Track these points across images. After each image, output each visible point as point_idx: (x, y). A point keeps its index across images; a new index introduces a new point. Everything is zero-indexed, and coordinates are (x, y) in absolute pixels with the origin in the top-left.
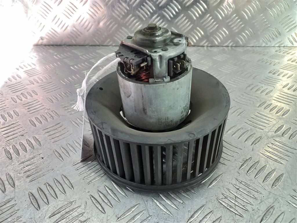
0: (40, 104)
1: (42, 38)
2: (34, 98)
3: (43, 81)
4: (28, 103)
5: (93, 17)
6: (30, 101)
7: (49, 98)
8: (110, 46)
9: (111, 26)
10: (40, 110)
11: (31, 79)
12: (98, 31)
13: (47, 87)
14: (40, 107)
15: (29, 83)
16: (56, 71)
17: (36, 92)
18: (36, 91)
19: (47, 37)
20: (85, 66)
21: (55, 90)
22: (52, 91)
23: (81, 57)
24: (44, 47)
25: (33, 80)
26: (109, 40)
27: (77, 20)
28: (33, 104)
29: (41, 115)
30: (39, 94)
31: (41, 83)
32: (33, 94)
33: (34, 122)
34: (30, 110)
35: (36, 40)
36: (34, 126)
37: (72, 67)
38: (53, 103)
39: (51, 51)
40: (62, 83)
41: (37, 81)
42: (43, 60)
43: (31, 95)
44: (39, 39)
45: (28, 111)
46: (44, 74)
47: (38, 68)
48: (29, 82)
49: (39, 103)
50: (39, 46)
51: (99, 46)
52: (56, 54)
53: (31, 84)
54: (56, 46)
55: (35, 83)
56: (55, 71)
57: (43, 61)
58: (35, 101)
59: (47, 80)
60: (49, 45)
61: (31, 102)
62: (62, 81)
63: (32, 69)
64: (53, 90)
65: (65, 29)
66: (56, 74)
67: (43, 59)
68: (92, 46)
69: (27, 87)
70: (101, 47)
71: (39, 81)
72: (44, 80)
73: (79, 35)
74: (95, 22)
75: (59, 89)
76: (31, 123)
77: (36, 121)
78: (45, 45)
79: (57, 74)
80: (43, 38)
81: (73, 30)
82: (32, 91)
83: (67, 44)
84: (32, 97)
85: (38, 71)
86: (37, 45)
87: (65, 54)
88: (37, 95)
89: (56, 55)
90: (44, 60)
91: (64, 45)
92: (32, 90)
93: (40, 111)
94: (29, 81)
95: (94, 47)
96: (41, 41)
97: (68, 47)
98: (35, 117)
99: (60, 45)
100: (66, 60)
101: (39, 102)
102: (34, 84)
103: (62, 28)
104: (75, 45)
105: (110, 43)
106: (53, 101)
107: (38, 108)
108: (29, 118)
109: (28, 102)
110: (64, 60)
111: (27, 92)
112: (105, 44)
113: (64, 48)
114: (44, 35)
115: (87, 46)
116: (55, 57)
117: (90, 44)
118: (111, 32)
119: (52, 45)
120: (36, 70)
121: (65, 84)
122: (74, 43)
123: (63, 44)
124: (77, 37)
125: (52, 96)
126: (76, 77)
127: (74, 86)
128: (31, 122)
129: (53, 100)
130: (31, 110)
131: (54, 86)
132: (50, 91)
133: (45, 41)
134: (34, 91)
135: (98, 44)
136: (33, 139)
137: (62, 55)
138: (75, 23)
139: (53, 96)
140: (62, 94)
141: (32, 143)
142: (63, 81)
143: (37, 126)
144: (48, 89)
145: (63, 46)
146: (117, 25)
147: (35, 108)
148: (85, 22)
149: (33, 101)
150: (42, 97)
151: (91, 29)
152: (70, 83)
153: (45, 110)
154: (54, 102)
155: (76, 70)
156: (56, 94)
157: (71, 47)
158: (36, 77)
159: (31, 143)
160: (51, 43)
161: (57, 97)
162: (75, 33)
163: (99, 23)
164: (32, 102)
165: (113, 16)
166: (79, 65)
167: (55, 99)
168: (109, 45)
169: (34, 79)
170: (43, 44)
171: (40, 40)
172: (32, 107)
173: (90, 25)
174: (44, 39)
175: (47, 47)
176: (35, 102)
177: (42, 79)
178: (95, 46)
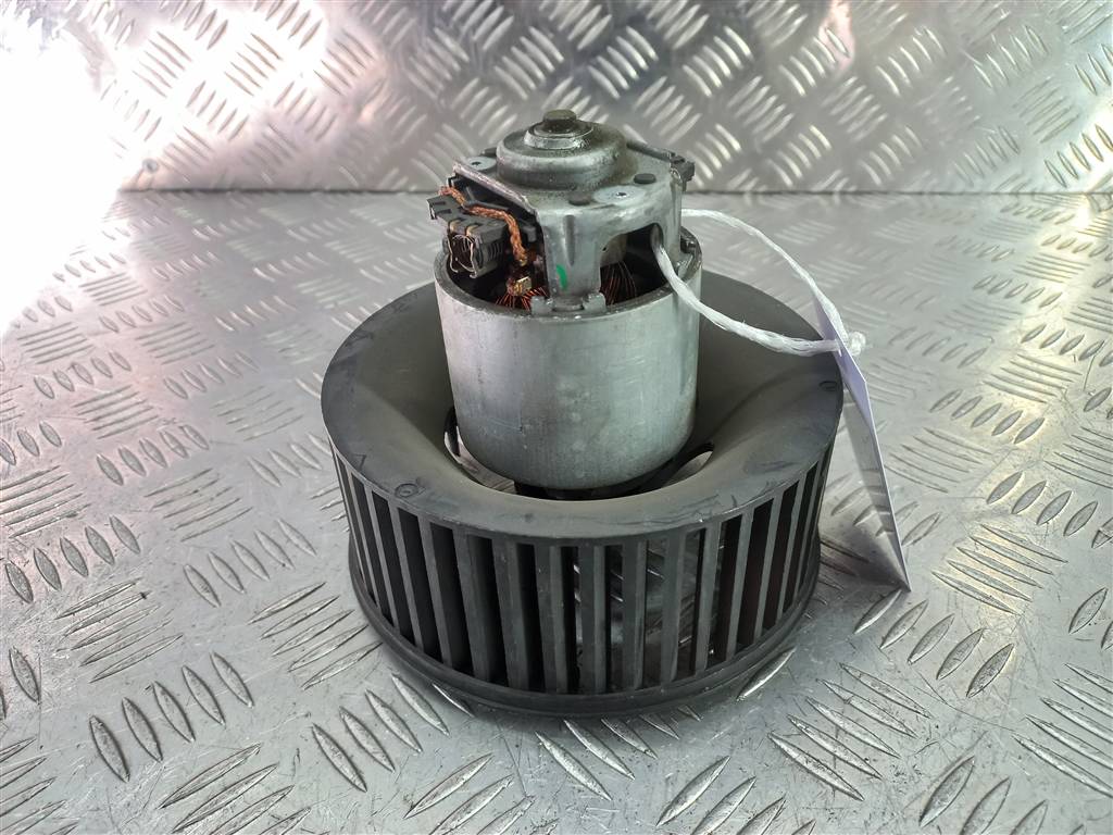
0: (138, 403)
1: (150, 166)
2: (119, 383)
3: (151, 320)
4: (95, 400)
5: (335, 89)
6: (103, 392)
7: (171, 381)
8: (400, 195)
9: (403, 119)
10: (137, 424)
11: (110, 313)
12: (355, 138)
13: (164, 343)
14: (139, 413)
15: (102, 328)
16: (200, 284)
17: (125, 361)
18: (122, 354)
19: (169, 162)
20: (306, 264)
21: (193, 354)
22: (185, 356)
23: (291, 232)
24: (159, 198)
25: (114, 318)
26: (394, 172)
27: (280, 100)
28: (112, 403)
29: (141, 443)
30: (134, 368)
31: (144, 327)
32: (114, 368)
33: (117, 466)
34: (101, 424)
35: (128, 171)
36: (115, 481)
37: (257, 270)
38: (187, 397)
39: (182, 212)
40: (219, 325)
41: (131, 320)
42: (152, 243)
43: (108, 369)
44: (139, 166)
45: (95, 429)
46: (153, 296)
47: (136, 273)
48: (99, 322)
49: (134, 399)
50: (139, 195)
51: (358, 192)
52: (200, 221)
53: (104, 333)
54: (199, 195)
55: (122, 327)
56: (195, 282)
57: (155, 249)
58: (119, 391)
59: (166, 315)
60: (176, 191)
61: (106, 396)
62: (220, 322)
63: (110, 275)
64: (187, 352)
65: (236, 133)
66: (201, 294)
67: (152, 239)
68: (333, 192)
69: (91, 340)
70: (367, 197)
71: (138, 321)
72: (156, 317)
73: (287, 155)
74: (344, 105)
75: (212, 346)
76: (103, 470)
77: (122, 462)
78: (163, 191)
79: (204, 295)
80: (154, 166)
81: (264, 136)
82: (110, 355)
83: (244, 187)
84: (111, 377)
85: (134, 282)
86: (131, 191)
87: (234, 223)
88: (129, 369)
89: (201, 228)
90: (156, 244)
91: (232, 190)
92: (111, 351)
93: (139, 427)
94: (101, 319)
95: (340, 196)
96: (146, 176)
97: (245, 199)
98: (120, 451)
99: (217, 191)
100: (237, 246)
101: (136, 394)
102: (117, 331)
103: (223, 127)
104: (273, 191)
105: (402, 183)
106: (185, 393)
107: (133, 415)
108: (99, 452)
109: (95, 395)
110: (230, 244)
111: (93, 361)
112: (382, 185)
113: (232, 201)
114: (156, 154)
115: (314, 195)
116: (197, 233)
117: (328, 188)
118: (403, 141)
119: (188, 191)
120: (127, 278)
121: (231, 329)
122: (269, 181)
123: (227, 187)
124: (279, 162)
125: (182, 374)
126: (273, 304)
127: (265, 339)
128: (105, 467)
129: (186, 387)
130: (104, 426)
131: (192, 337)
132: (177, 355)
133: (161, 177)
134: (116, 358)
135: (356, 184)
136: (110, 527)
137: (223, 226)
138: (272, 110)
139: (188, 373)
140: (221, 366)
141: (106, 543)
142: (225, 321)
143: (126, 480)
144: (171, 349)
145: (229, 194)
146: (423, 118)
147: (120, 416)
148: (309, 108)
149: (113, 390)
150: (147, 378)
151: (332, 134)
152: (248, 324)
153: (156, 425)
154: (190, 395)
155: (272, 280)
156: (199, 367)
157: (256, 197)
158: (125, 307)
159: (103, 540)
160: (186, 182)
161: (199, 375)
162: (270, 146)
163: (359, 110)
164: (111, 394)
165: (412, 84)
166: (285, 263)
167: (195, 384)
168: (394, 188)
169: (117, 314)
170: (153, 186)
171: (142, 171)
172: (109, 414)
173: (326, 117)
174: (157, 169)
175: (171, 196)
176: (120, 396)
177: (146, 314)
178: (344, 192)
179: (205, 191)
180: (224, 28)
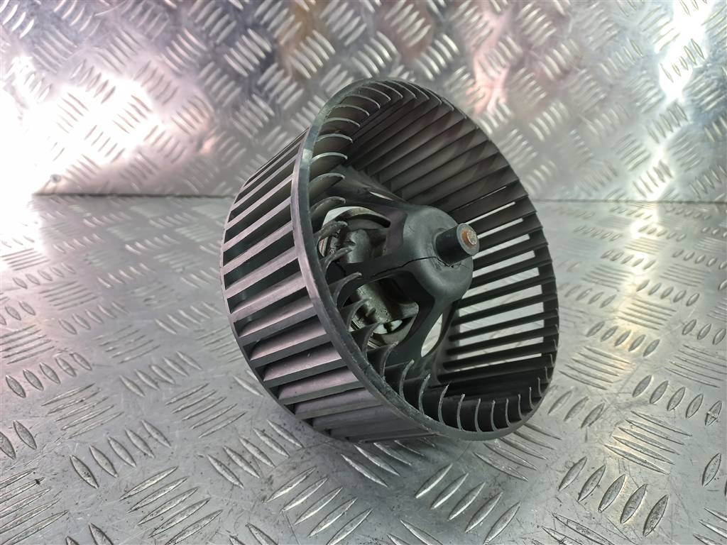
0: (40, 338)
1: (55, 179)
2: (26, 323)
3: (51, 280)
4: (7, 336)
5: (185, 131)
6: (13, 330)
7: (65, 322)
8: (226, 199)
9: (230, 151)
10: (36, 353)
11: (21, 275)
12: (198, 161)
13: (60, 295)
14: (41, 345)
15: (14, 285)
16: (87, 255)
17: (31, 308)
18: (30, 303)
19: (69, 176)
20: (161, 242)
21: (82, 303)
22: (76, 305)
23: (152, 222)
24: (60, 199)
25: (24, 279)
26: (223, 184)
27: (148, 137)
28: (20, 338)
29: (41, 367)
30: (38, 313)
31: (45, 285)
32: (22, 313)
33: (21, 384)
34: (10, 353)
35: (41, 181)
36: (19, 395)
37: (128, 247)
38: (76, 333)
39: (76, 208)
40: (100, 283)
41: (36, 280)
42: (53, 229)
43: (17, 314)
44: (49, 178)
45: (5, 357)
46: (54, 263)
47: (41, 248)
48: (13, 282)
49: (36, 335)
50: (44, 197)
51: (198, 197)
52: (88, 214)
53: (16, 289)
54: (88, 198)
55: (30, 284)
56: (84, 255)
57: (55, 232)
58: (25, 330)
59: (63, 276)
60: (72, 195)
61: (15, 333)
62: (101, 280)
63: (23, 249)
64: (77, 301)
65: (117, 157)
66: (87, 262)
67: (54, 226)
68: (181, 196)
69: (6, 294)
70: (204, 200)
71: (42, 281)
72: (55, 278)
73: (150, 172)
74: (191, 141)
75: (94, 298)
76: (10, 387)
77: (26, 381)
78: (63, 195)
79: (90, 263)
80: (58, 178)
81: (136, 160)
82: (20, 304)
83: (120, 192)
84: (20, 319)
85: (40, 254)
86: (42, 195)
87: (113, 216)
88: (34, 314)
89: (89, 219)
90: (57, 229)
91: (111, 194)
92: (21, 302)
93: (39, 355)
94: (14, 280)
95: (186, 200)
96: (52, 185)
97: (120, 200)
98: (24, 373)
99: (101, 196)
100: (115, 231)
101: (37, 332)
102: (26, 287)
103: (109, 153)
104: (139, 196)
105: (228, 191)
106: (74, 330)
107: (35, 347)
108: (8, 373)
109: (6, 333)
110: (109, 229)
111: (6, 308)
112: (215, 193)
113: (112, 202)
114: (61, 172)
115: (168, 198)
116: (86, 222)
117: (178, 194)
118: (230, 165)
119: (82, 195)
120: (35, 252)
121: (109, 286)
122: (137, 189)
123: (108, 192)
124: (144, 177)
125: (73, 317)
126: (139, 269)
127: (133, 293)
128: (12, 384)
129: (75, 326)
130: (14, 354)
131: (80, 291)
132: (69, 304)
133: (62, 185)
134: (25, 306)
135: (196, 191)
136: (13, 429)
137: (105, 218)
138: (142, 144)
139: (78, 316)
140: (100, 311)
141: (9, 442)
142: (105, 281)
143: (27, 394)
144: (65, 299)
145: (109, 198)
146: (244, 150)
147: (26, 347)
148: (167, 142)
149: (21, 329)
150: (46, 320)
151: (182, 159)
152: (121, 282)
153: (53, 353)
154: (78, 331)
155: (139, 253)
156: (86, 312)
157: (128, 199)
158: (33, 272)
159: (8, 440)
160: (79, 189)
161: (86, 318)
162: (140, 167)
163: (200, 145)
164: (19, 332)
165: (235, 128)
166: (148, 242)
167: (82, 324)
168: (223, 194)
169: (27, 275)
170: (57, 191)
171: (49, 181)
172: (17, 346)
173: (179, 148)
174: (60, 180)
175: (68, 198)
176: (26, 333)
177: (48, 276)
178: (188, 197)
179: (93, 195)
180: (113, 91)
